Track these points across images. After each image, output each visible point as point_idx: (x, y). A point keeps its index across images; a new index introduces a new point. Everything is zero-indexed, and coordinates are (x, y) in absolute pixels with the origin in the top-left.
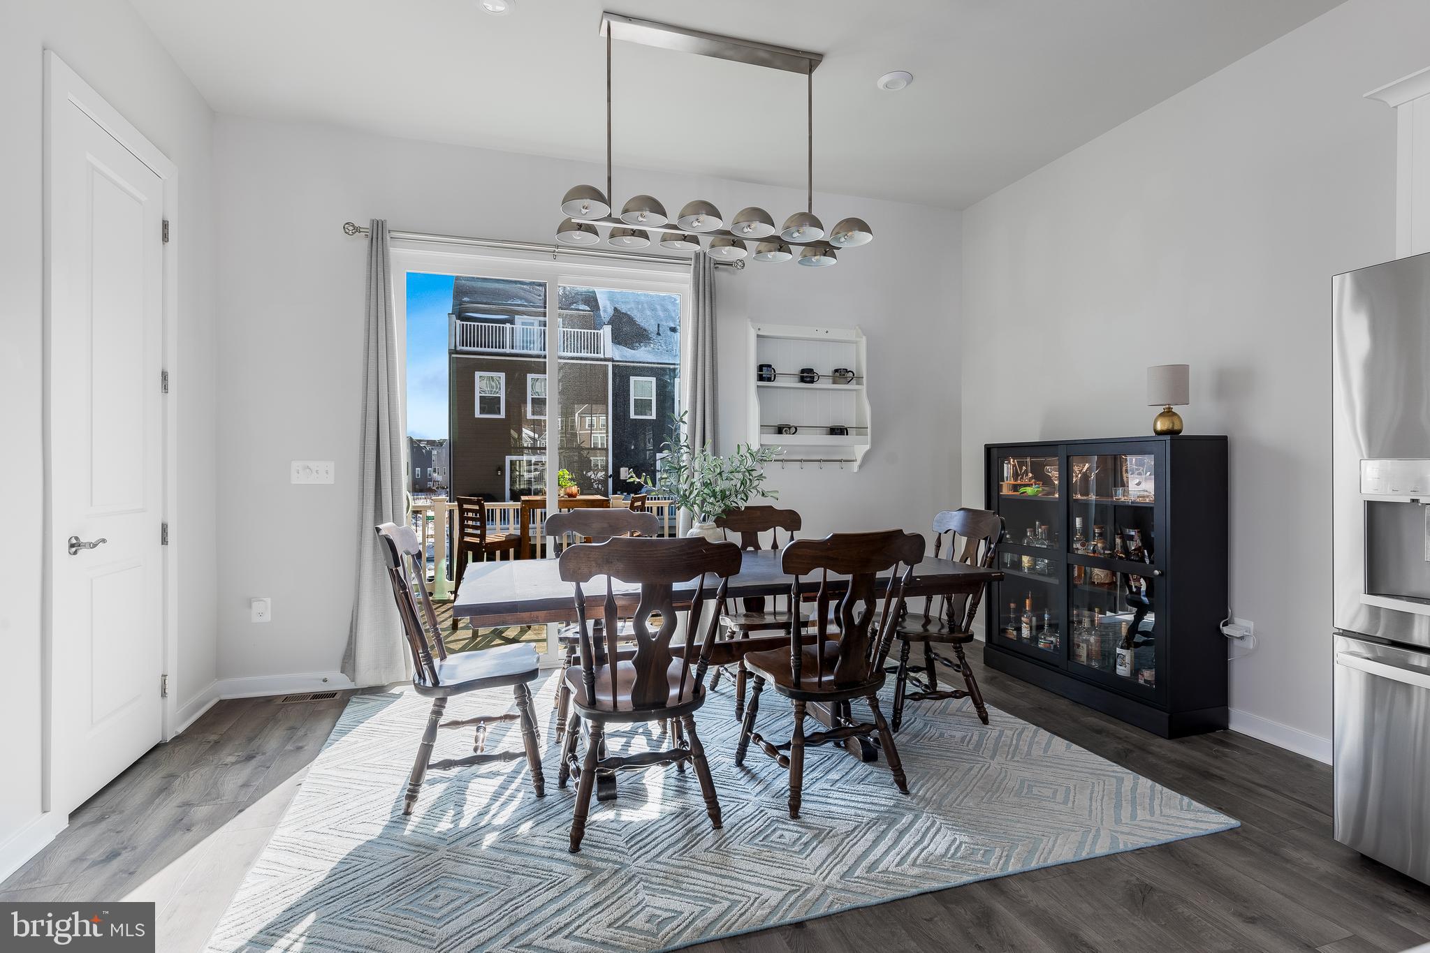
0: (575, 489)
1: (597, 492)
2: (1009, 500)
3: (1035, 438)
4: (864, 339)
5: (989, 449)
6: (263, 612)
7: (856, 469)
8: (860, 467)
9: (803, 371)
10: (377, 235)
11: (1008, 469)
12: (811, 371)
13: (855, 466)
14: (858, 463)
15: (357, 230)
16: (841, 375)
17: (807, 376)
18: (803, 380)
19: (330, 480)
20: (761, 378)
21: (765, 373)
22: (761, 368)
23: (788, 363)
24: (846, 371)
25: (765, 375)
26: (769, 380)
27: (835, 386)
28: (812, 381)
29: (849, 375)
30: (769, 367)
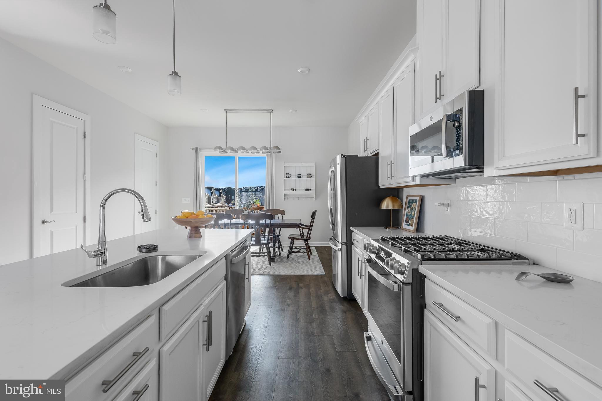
4: (315, 166)
7: (314, 200)
9: (298, 175)
10: (197, 150)
12: (300, 175)
13: (314, 199)
16: (309, 175)
18: (298, 177)
19: (189, 202)
22: (286, 174)
24: (310, 174)
25: (288, 176)
26: (289, 177)
27: (307, 178)
28: (300, 177)
29: (311, 175)
30: (289, 174)
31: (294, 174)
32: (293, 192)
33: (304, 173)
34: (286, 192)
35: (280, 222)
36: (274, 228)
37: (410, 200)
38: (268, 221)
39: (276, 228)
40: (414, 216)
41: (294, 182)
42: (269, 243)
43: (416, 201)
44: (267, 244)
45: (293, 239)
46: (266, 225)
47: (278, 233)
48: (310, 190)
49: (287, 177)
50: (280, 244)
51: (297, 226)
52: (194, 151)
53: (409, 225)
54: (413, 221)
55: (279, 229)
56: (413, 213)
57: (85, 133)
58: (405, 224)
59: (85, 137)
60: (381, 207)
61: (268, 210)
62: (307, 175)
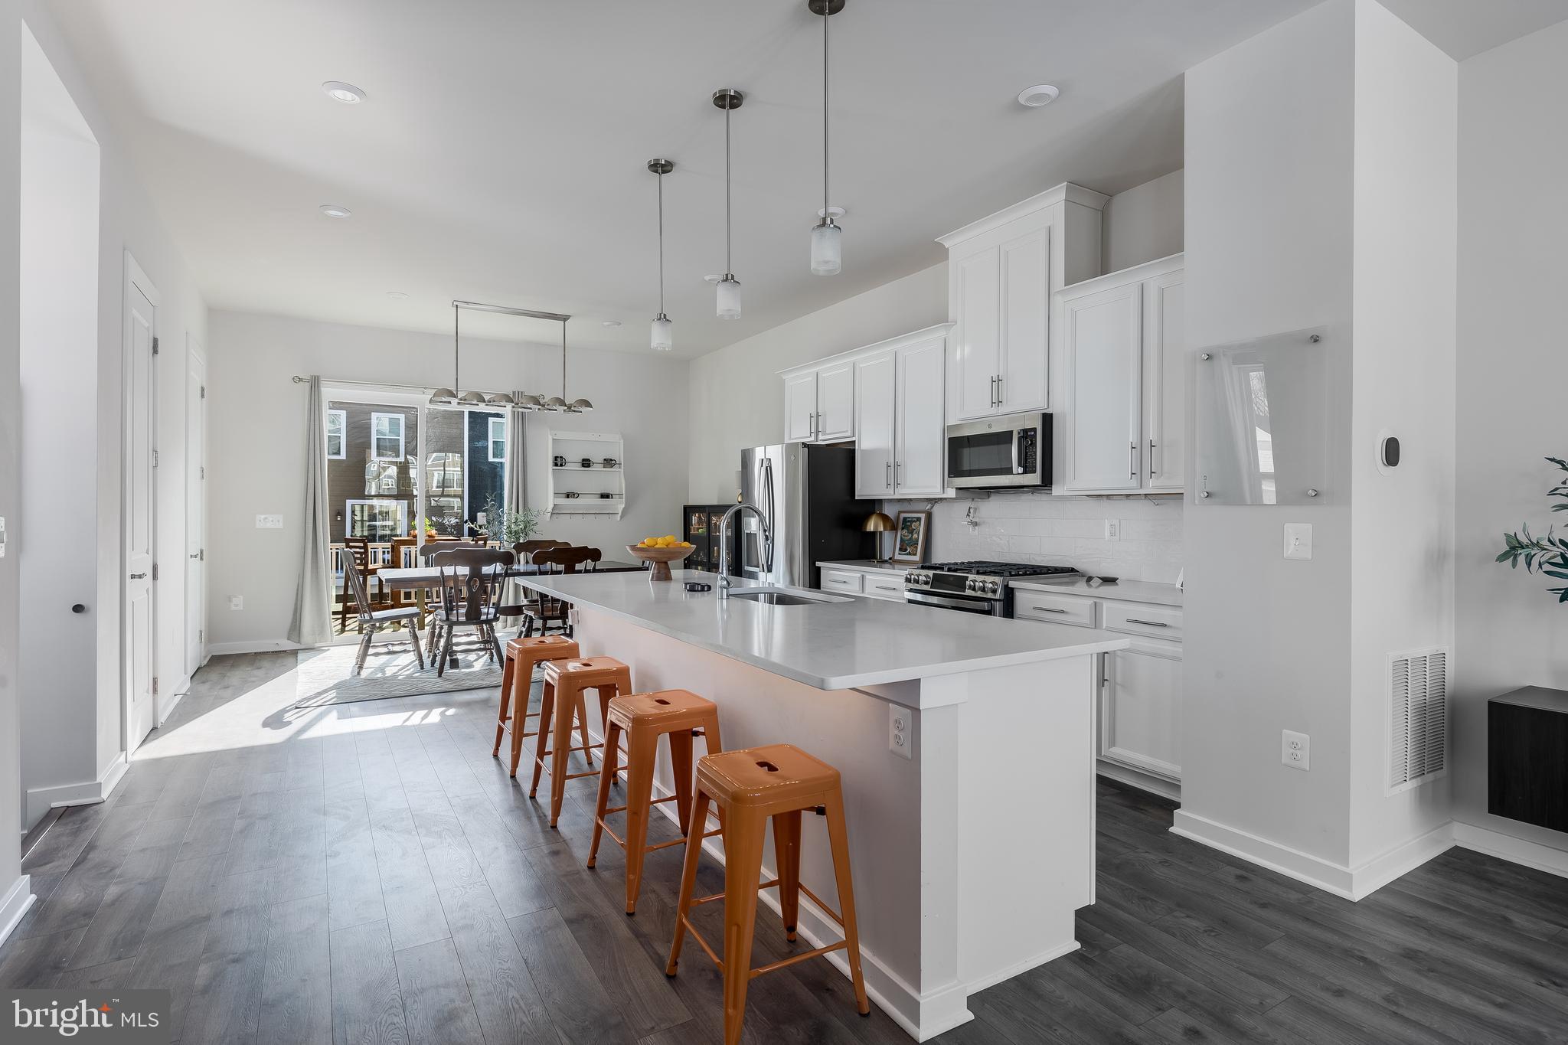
0: (433, 532)
1: (451, 534)
2: (694, 535)
3: (715, 503)
4: (622, 441)
5: (686, 508)
6: (238, 603)
7: (619, 519)
8: (621, 517)
9: (583, 460)
10: (315, 383)
11: (694, 519)
12: (589, 460)
13: (618, 517)
14: (620, 514)
15: (300, 380)
16: (609, 462)
17: (586, 463)
18: (583, 466)
19: (280, 525)
20: (556, 465)
21: (559, 461)
22: (556, 458)
23: (573, 456)
24: (611, 460)
26: (562, 465)
27: (605, 469)
28: (589, 466)
29: (613, 462)
30: (562, 458)
32: (571, 501)
33: (597, 457)
34: (554, 501)
37: (905, 519)
40: (917, 540)
41: (572, 476)
43: (919, 519)
48: (611, 496)
52: (307, 386)
53: (909, 554)
54: (917, 547)
56: (915, 536)
57: (155, 341)
58: (899, 554)
59: (155, 351)
60: (866, 528)
62: (602, 461)
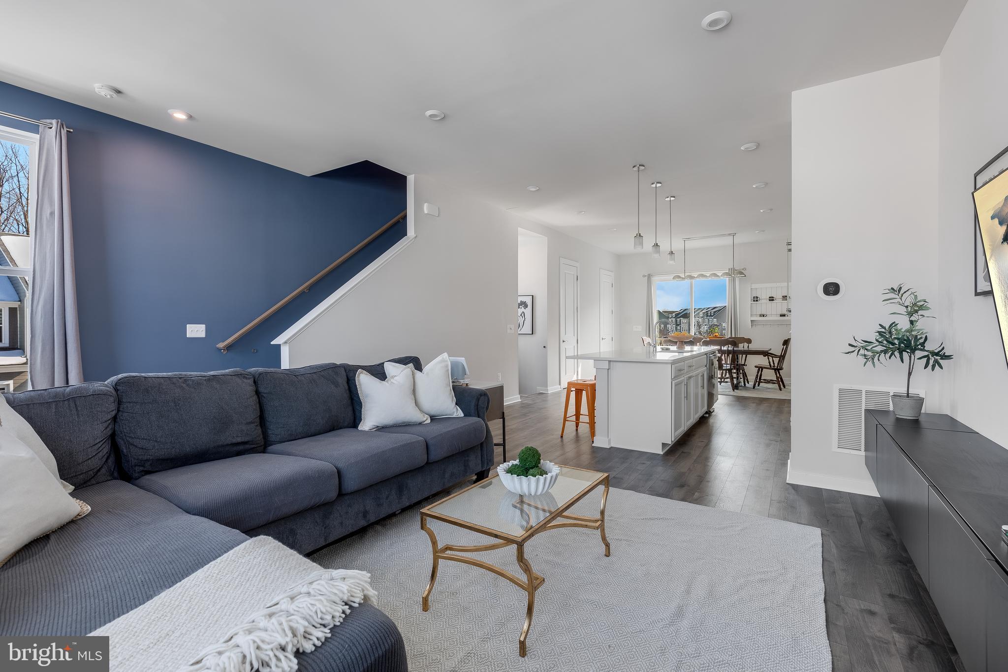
9: (770, 297)
10: (649, 277)
15: (645, 276)
16: (785, 298)
18: (770, 300)
19: (641, 330)
25: (755, 299)
26: (757, 301)
28: (773, 300)
30: (757, 297)
31: (764, 296)
32: (762, 318)
33: (778, 296)
34: (753, 319)
35: (746, 348)
36: (737, 356)
38: (731, 348)
39: (741, 355)
41: (764, 306)
42: (732, 369)
44: (730, 371)
45: (760, 368)
46: (728, 352)
47: (743, 363)
48: (786, 315)
49: (754, 301)
50: (745, 375)
51: (766, 354)
55: (744, 356)
61: (731, 338)
62: (782, 297)
